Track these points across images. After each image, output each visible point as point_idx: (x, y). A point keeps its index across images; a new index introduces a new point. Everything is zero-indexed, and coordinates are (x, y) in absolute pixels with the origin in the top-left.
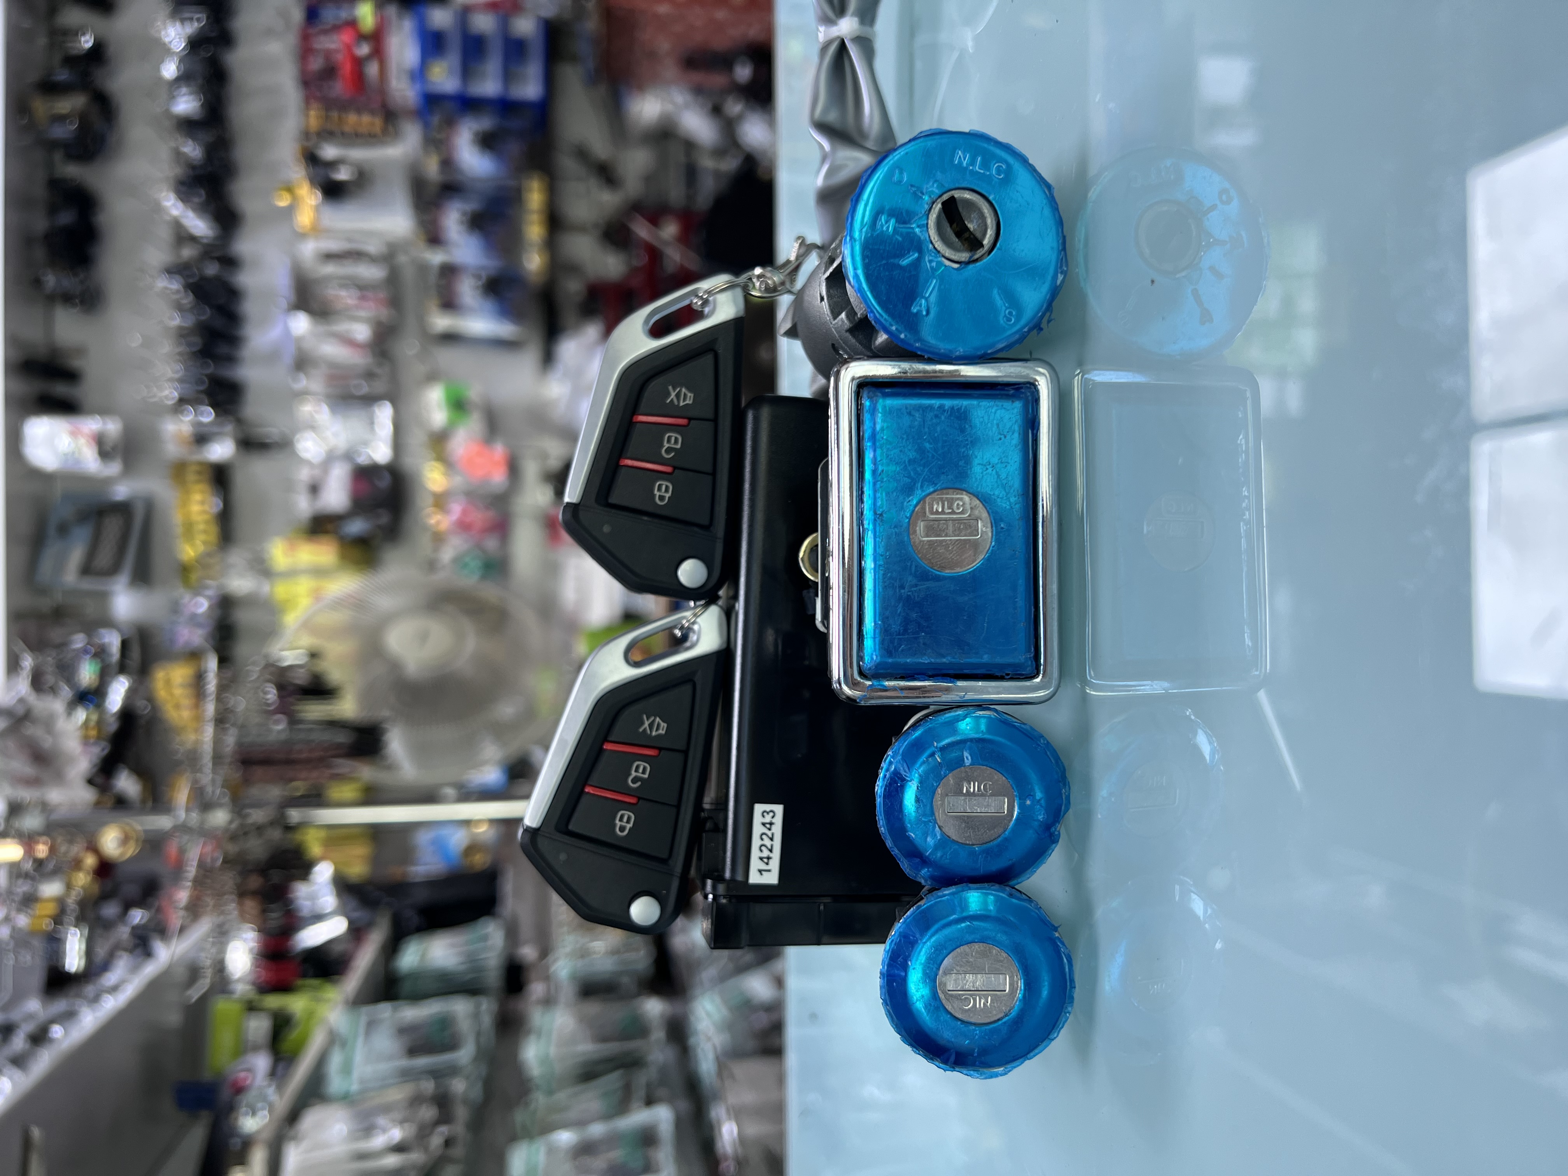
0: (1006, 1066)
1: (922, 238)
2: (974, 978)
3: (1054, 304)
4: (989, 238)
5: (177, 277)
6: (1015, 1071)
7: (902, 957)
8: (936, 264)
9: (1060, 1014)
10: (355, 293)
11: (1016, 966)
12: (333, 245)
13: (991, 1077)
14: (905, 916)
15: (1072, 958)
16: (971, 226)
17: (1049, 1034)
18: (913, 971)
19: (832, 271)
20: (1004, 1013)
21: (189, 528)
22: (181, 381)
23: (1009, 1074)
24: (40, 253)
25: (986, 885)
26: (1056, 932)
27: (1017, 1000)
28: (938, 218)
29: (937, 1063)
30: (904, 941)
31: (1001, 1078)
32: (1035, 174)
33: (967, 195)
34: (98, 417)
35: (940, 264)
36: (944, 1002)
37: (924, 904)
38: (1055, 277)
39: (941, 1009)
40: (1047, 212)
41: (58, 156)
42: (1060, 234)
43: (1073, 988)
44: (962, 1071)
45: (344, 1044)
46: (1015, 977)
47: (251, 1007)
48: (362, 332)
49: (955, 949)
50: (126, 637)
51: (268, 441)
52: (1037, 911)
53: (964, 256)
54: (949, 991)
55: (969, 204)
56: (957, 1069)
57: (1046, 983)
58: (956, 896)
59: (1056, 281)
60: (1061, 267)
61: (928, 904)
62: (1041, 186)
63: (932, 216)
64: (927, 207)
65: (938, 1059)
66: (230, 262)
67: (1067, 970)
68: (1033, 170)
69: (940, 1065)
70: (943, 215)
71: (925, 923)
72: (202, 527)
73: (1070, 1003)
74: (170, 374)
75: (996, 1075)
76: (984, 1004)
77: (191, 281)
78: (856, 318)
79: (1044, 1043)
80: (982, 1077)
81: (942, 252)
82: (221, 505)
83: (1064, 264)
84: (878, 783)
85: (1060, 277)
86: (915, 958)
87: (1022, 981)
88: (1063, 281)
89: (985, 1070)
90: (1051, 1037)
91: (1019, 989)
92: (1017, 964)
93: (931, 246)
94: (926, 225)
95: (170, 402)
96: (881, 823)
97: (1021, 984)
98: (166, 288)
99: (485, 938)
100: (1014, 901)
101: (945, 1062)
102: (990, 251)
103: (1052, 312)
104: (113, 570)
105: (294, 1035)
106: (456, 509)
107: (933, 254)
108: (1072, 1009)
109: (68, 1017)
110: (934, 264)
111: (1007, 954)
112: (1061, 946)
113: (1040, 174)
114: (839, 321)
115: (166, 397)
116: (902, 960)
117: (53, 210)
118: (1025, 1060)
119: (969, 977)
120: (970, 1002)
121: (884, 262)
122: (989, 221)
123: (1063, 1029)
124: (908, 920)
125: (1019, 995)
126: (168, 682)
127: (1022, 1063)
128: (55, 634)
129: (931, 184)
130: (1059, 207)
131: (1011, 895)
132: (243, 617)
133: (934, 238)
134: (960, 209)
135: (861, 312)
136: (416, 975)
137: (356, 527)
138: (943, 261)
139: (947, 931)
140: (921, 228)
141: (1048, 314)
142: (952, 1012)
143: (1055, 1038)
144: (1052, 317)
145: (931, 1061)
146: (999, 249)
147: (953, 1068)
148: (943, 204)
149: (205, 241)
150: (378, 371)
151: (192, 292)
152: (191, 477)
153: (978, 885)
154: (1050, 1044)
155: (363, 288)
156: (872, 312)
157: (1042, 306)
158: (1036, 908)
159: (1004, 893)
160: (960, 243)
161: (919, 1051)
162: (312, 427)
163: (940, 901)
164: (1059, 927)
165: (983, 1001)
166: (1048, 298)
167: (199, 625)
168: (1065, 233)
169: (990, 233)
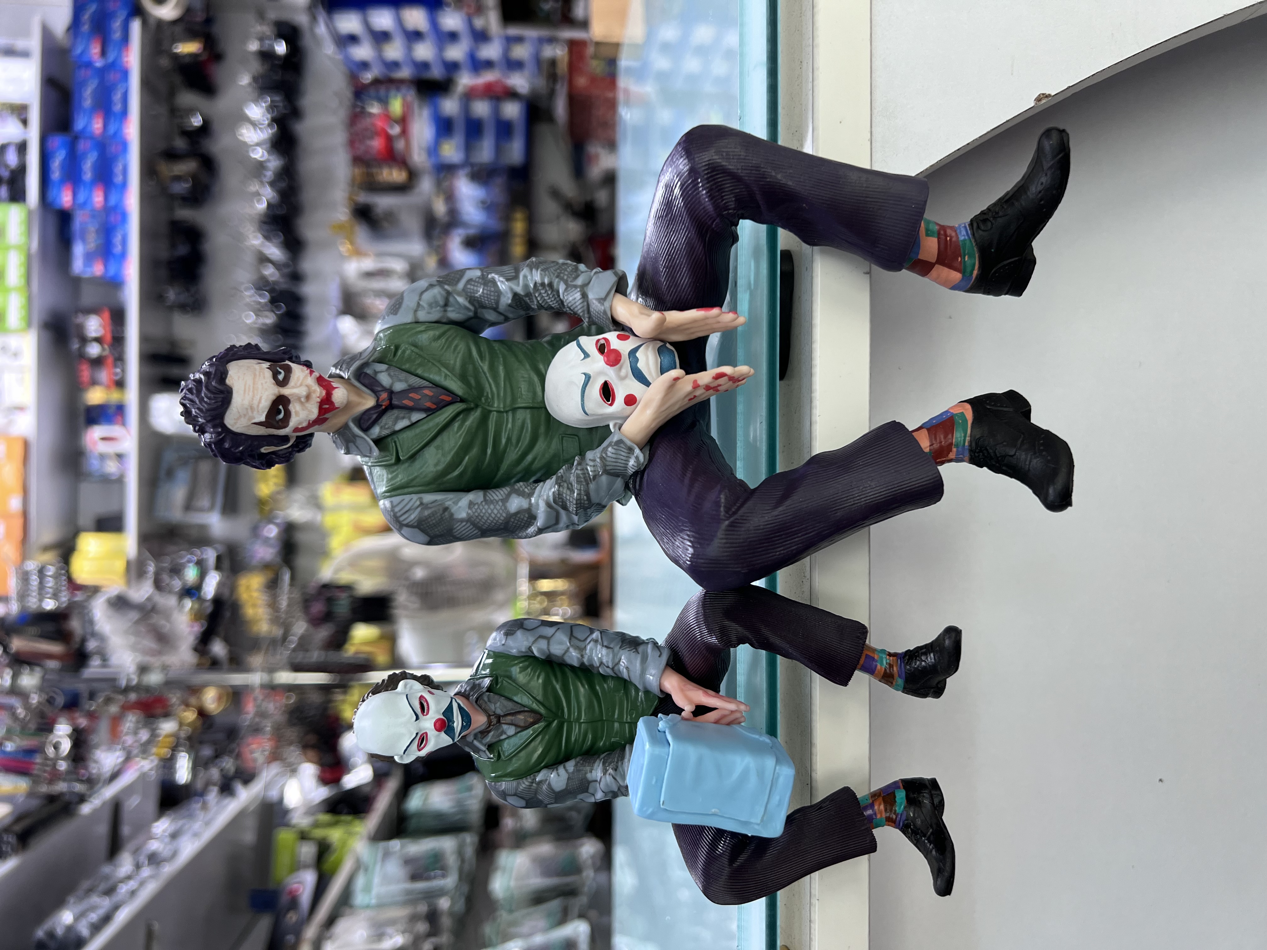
12: (370, 266)
24: (163, 274)
41: (176, 204)
45: (366, 870)
47: (304, 837)
50: (219, 554)
66: (296, 277)
99: (470, 789)
104: (208, 507)
105: (332, 859)
117: (173, 244)
126: (248, 588)
128: (171, 550)
132: (301, 537)
136: (420, 814)
149: (278, 262)
167: (272, 545)
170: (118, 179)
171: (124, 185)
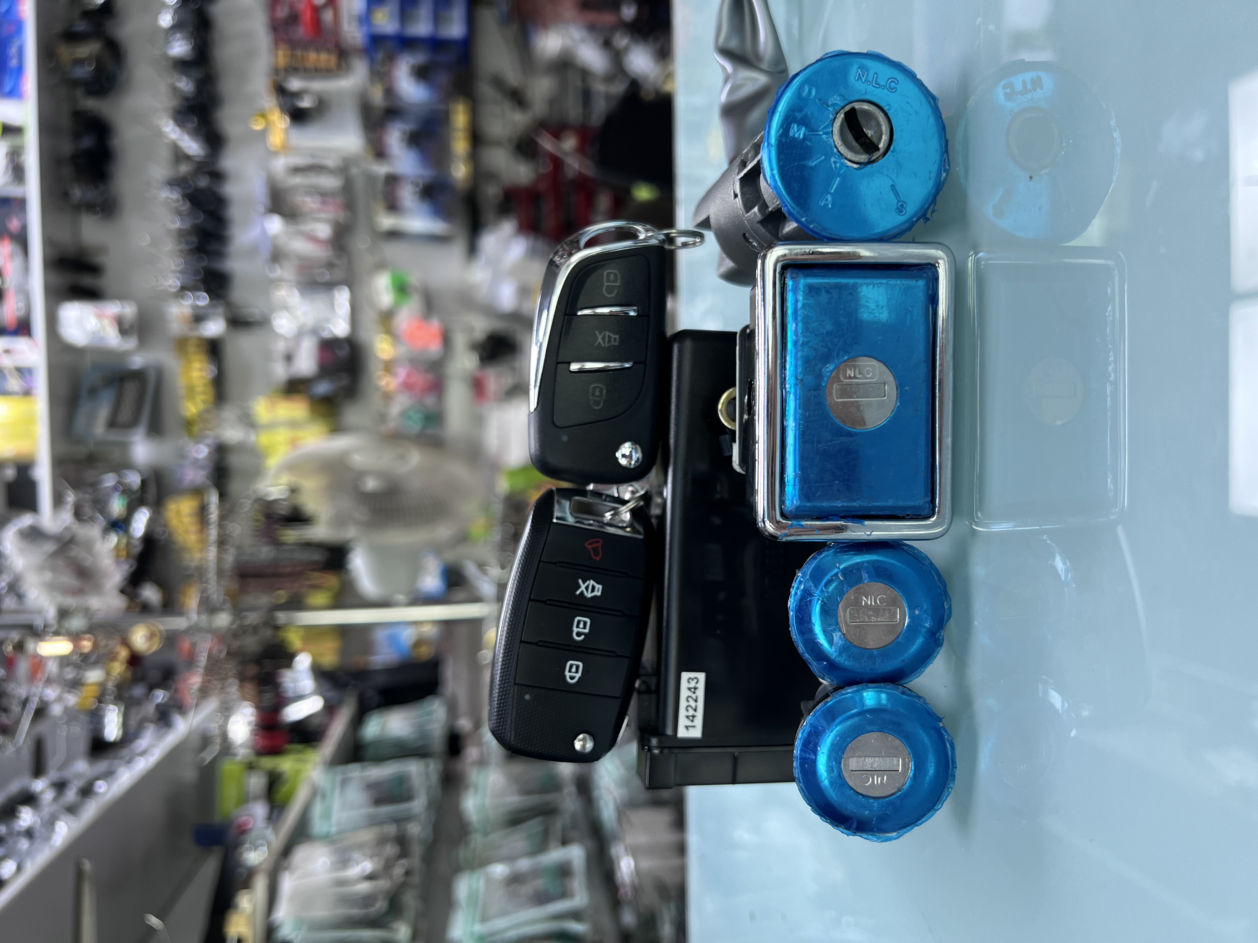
0: (899, 832)
1: (829, 143)
2: (873, 760)
3: (938, 198)
4: (884, 143)
5: (177, 188)
6: (906, 835)
7: (812, 743)
8: (840, 164)
9: (944, 788)
10: (318, 199)
11: (908, 751)
12: (299, 161)
13: (886, 841)
14: (814, 710)
15: (955, 743)
16: (870, 133)
17: (934, 806)
18: (821, 755)
19: (746, 172)
20: (898, 788)
21: (191, 391)
22: (182, 272)
23: (901, 838)
24: (67, 171)
25: (882, 684)
26: (940, 722)
27: (908, 778)
28: (842, 126)
29: (841, 829)
30: (814, 731)
31: (894, 841)
32: (922, 87)
33: (866, 107)
34: (118, 302)
35: (843, 165)
36: (848, 780)
37: (831, 701)
38: (939, 174)
39: (846, 786)
40: (932, 120)
41: (79, 92)
42: (944, 139)
43: (954, 768)
44: (862, 836)
45: (324, 797)
46: (907, 759)
47: (250, 767)
48: (324, 230)
49: (857, 737)
50: (144, 477)
51: (250, 320)
52: (925, 706)
53: (863, 158)
54: (851, 771)
55: (866, 113)
56: (858, 834)
57: (933, 765)
58: (857, 694)
59: (941, 178)
60: (944, 165)
61: (834, 701)
62: (927, 98)
63: (836, 124)
64: (831, 116)
65: (843, 826)
66: (217, 176)
67: (950, 753)
68: (920, 84)
69: (844, 830)
70: (845, 124)
71: (831, 716)
72: (200, 389)
73: (951, 780)
74: (173, 267)
75: (890, 839)
76: (881, 781)
77: (188, 191)
78: (767, 211)
79: (930, 814)
80: (879, 841)
81: (845, 155)
82: (216, 371)
83: (947, 164)
84: (790, 600)
85: (944, 175)
86: (823, 744)
87: (913, 763)
88: (946, 178)
89: (881, 835)
90: (935, 808)
91: (910, 769)
92: (909, 749)
93: (835, 150)
94: (831, 132)
95: (173, 290)
96: (794, 634)
97: (912, 765)
98: (167, 198)
99: (431, 713)
100: (904, 697)
101: (848, 828)
102: (885, 154)
103: (935, 205)
104: (133, 423)
105: (284, 790)
106: (402, 372)
107: (837, 157)
108: (954, 785)
109: (108, 775)
110: (838, 165)
111: (901, 740)
112: (945, 734)
113: (927, 88)
114: (751, 214)
115: (170, 286)
116: (812, 746)
117: (77, 136)
118: (914, 827)
119: (869, 759)
120: (869, 780)
121: (796, 164)
122: (884, 128)
123: (946, 802)
124: (817, 714)
125: (911, 774)
126: (178, 513)
127: (912, 829)
128: (89, 475)
129: (835, 97)
130: (942, 116)
131: (903, 693)
132: (235, 461)
133: (838, 143)
134: (860, 119)
135: (774, 206)
136: (378, 743)
137: (323, 388)
138: (846, 163)
139: (849, 723)
140: (826, 134)
141: (932, 206)
142: (854, 788)
143: (939, 809)
144: (936, 208)
145: (837, 828)
146: (892, 152)
147: (855, 833)
148: (846, 114)
149: (197, 159)
150: (337, 262)
151: (189, 200)
152: (191, 349)
153: (876, 685)
154: (936, 812)
155: (324, 195)
156: (786, 206)
157: (928, 200)
158: (924, 703)
159: (897, 691)
160: (859, 146)
161: (827, 820)
162: (286, 308)
163: (844, 699)
164: (943, 718)
165: (879, 779)
166: (933, 192)
167: (202, 467)
168: (947, 138)
169: (885, 138)
170: (13, 63)
171: (20, 70)
